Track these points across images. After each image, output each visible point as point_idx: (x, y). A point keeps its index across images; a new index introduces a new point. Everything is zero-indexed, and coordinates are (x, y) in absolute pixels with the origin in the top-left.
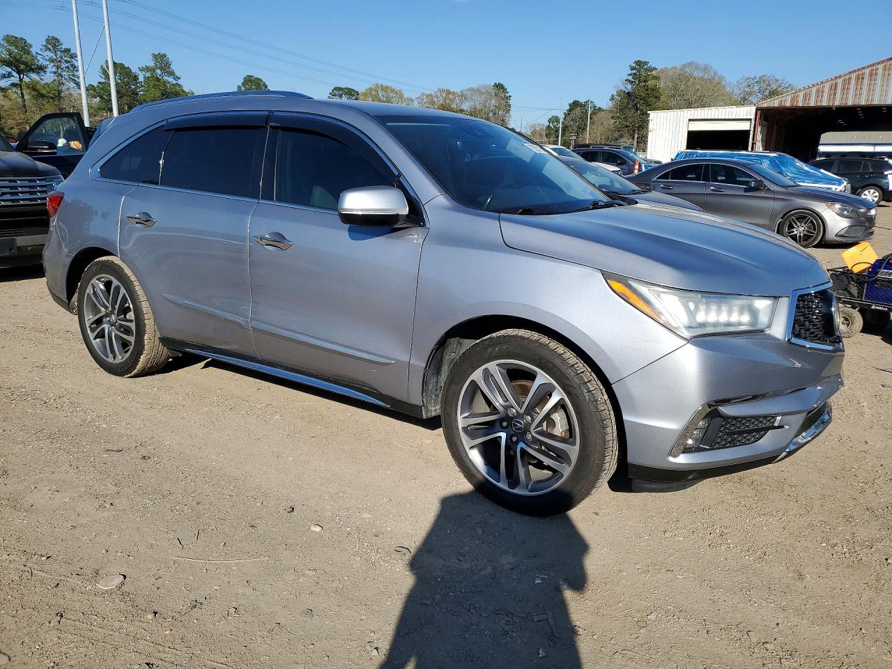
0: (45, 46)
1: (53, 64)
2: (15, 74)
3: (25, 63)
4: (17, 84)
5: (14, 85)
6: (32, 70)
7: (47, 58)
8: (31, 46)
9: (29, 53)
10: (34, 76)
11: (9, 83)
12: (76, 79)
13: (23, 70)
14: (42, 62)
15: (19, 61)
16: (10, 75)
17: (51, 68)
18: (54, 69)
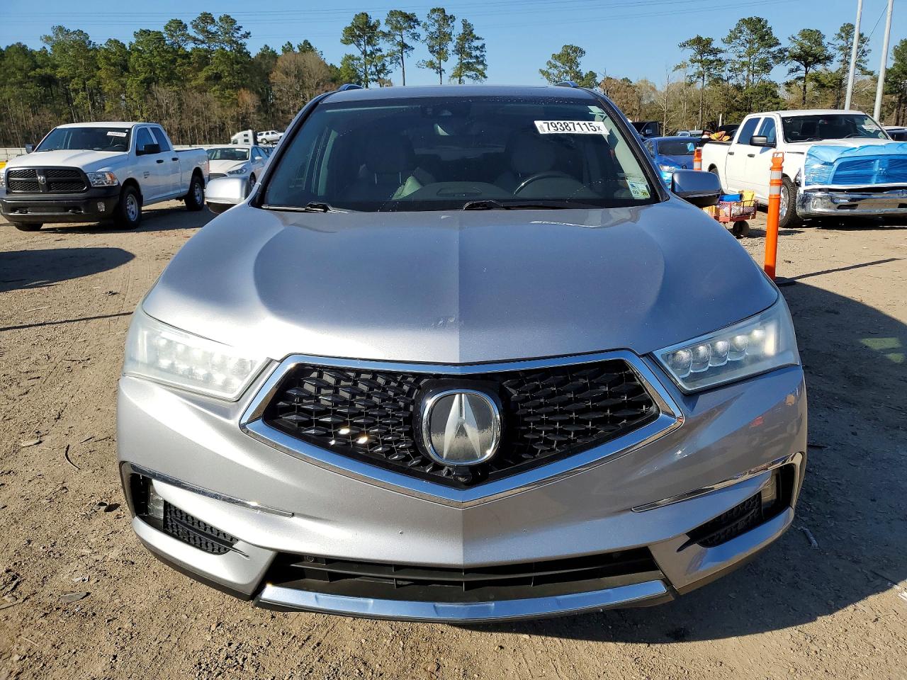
0: (839, 35)
1: (842, 52)
2: (803, 68)
3: (814, 56)
4: (802, 77)
5: (799, 78)
6: (819, 61)
7: (838, 46)
8: (824, 37)
9: (820, 44)
10: (819, 67)
11: (795, 77)
12: (862, 64)
13: (810, 62)
14: (830, 50)
15: (808, 54)
16: (798, 69)
17: (839, 56)
18: (842, 58)
